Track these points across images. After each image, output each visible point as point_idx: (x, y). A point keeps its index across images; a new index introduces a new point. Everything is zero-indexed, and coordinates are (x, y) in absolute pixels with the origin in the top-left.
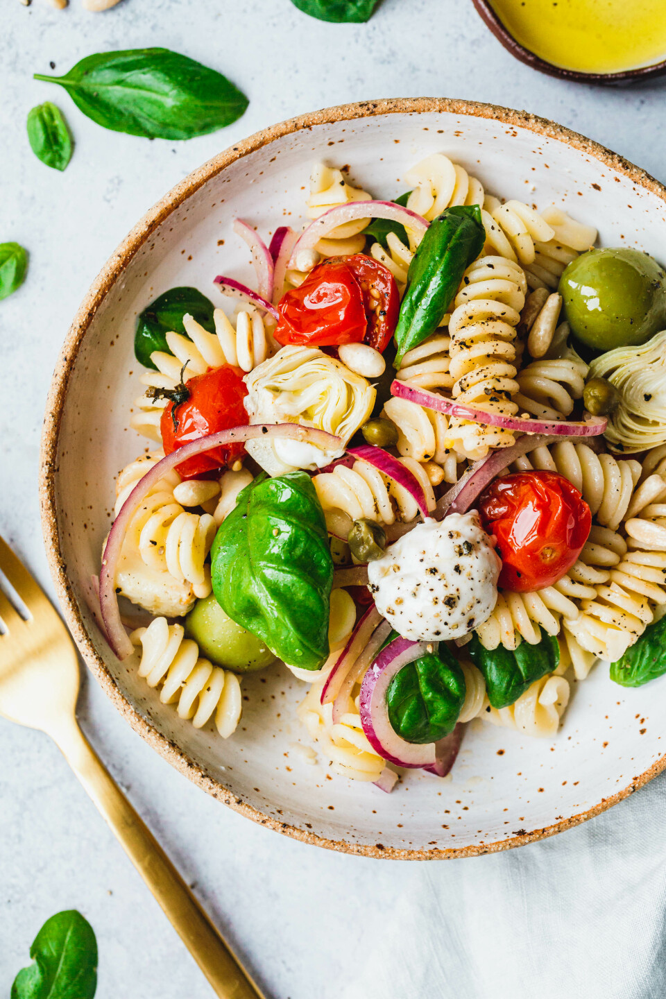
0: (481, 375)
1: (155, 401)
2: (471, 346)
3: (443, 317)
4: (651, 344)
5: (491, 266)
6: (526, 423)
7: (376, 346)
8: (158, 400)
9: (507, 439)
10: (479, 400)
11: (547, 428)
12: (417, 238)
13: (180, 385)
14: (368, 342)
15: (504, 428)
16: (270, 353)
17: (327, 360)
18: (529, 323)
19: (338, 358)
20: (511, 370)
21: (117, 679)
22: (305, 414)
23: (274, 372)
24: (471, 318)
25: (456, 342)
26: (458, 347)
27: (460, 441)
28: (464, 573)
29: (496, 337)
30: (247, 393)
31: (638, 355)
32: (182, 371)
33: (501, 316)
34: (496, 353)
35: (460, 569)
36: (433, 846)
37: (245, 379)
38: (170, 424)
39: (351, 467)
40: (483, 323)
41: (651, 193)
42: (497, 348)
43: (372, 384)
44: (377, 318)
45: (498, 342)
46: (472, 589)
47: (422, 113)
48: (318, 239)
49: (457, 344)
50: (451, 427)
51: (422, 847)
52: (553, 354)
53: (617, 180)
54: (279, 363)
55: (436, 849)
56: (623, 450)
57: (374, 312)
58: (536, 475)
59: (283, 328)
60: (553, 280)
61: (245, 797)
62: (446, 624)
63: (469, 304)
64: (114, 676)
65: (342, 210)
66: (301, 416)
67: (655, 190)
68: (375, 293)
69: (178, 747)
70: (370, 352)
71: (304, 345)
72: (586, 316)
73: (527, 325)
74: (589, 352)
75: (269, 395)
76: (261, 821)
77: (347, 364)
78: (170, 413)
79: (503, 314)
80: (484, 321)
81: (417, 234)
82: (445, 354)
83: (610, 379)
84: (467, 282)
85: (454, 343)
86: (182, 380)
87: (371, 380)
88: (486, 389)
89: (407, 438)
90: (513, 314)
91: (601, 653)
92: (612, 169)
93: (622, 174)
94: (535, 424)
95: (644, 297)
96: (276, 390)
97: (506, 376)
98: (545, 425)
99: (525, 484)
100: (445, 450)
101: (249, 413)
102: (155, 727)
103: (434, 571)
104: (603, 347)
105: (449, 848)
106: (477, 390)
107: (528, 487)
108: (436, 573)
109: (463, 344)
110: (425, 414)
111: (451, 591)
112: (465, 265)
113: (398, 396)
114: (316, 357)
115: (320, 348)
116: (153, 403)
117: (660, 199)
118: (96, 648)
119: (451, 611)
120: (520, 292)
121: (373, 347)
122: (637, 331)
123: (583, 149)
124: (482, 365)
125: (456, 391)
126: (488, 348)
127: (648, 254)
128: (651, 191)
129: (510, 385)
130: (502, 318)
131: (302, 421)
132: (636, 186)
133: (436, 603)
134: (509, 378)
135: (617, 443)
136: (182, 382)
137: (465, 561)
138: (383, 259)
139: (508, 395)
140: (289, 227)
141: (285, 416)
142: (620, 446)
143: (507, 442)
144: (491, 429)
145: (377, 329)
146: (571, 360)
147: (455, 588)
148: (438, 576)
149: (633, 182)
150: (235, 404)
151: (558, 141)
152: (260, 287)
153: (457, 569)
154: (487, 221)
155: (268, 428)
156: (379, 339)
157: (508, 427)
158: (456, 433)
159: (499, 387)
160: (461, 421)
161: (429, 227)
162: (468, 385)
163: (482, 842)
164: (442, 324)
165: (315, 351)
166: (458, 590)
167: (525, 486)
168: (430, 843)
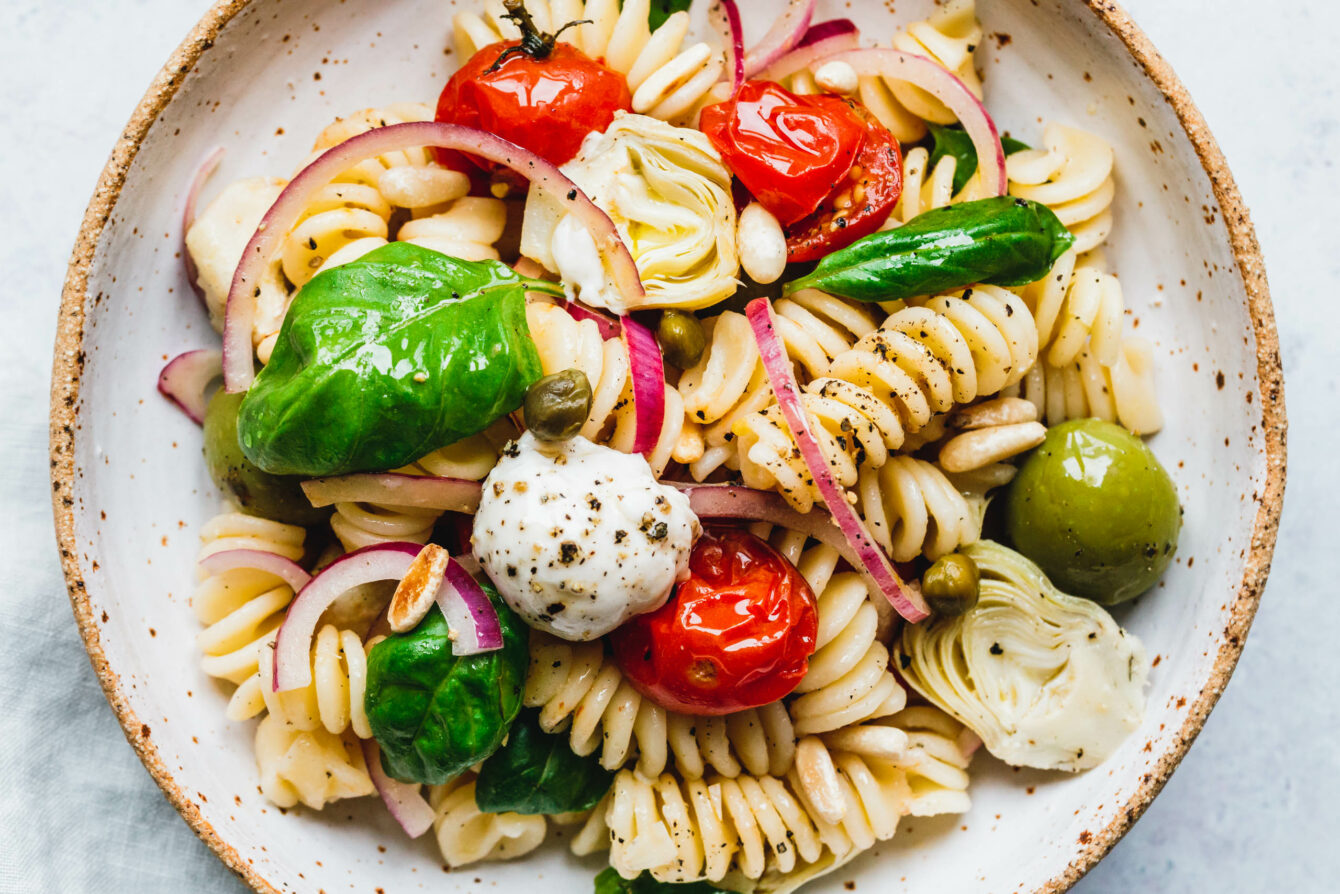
0: (861, 401)
1: (507, 17)
2: (887, 361)
3: (897, 299)
4: (1070, 601)
5: (1010, 310)
6: (844, 505)
7: (793, 247)
8: (509, 20)
9: (804, 497)
10: (826, 423)
11: (858, 537)
12: (974, 192)
13: (551, 37)
14: (791, 231)
15: (814, 482)
16: (679, 121)
17: (725, 199)
18: (974, 423)
19: (739, 213)
20: (897, 438)
21: (113, 222)
22: (635, 226)
23: (658, 144)
24: (923, 335)
25: (879, 338)
26: (873, 346)
27: (754, 439)
28: (620, 548)
29: (924, 385)
30: (603, 131)
31: (1042, 596)
32: (573, 24)
33: (955, 371)
34: (904, 399)
35: (624, 539)
36: (199, 801)
37: (619, 113)
38: (490, 59)
39: (605, 338)
40: (929, 353)
41: (1264, 454)
42: (911, 395)
43: (741, 280)
44: (830, 220)
45: (920, 392)
46: (605, 574)
47: (1148, 77)
48: (875, 73)
49: (877, 342)
50: (764, 413)
51: (186, 788)
52: (962, 481)
53: (1249, 398)
54: (674, 141)
55: (198, 807)
56: (904, 667)
57: (834, 210)
58: (792, 574)
59: (723, 112)
60: (1056, 412)
61: (80, 505)
62: (534, 570)
63: (941, 318)
64: (112, 216)
65: (938, 74)
66: (628, 224)
67: (1273, 456)
68: (860, 191)
69: (81, 368)
70: (779, 245)
71: (721, 153)
72: (1042, 488)
73: (970, 423)
74: (997, 527)
75: (624, 161)
76: (64, 549)
77: (740, 229)
78: (503, 48)
79: (960, 371)
80: (932, 353)
81: (981, 188)
82: (852, 339)
83: (983, 582)
84: (966, 297)
85: (875, 338)
86: (559, 32)
87: (743, 274)
88: (847, 420)
89: (705, 373)
90: (970, 389)
91: (621, 841)
92: (1258, 381)
93: (1261, 397)
94: (851, 518)
95: (1122, 546)
96: (637, 165)
97: (884, 435)
98: (860, 531)
99: (769, 569)
100: (729, 432)
101: (579, 155)
102: (86, 319)
103: (595, 505)
104: (1018, 541)
105: (211, 823)
106: (836, 411)
107: (770, 576)
108: (595, 509)
109: (881, 349)
110: (754, 368)
111: (585, 547)
112: (985, 277)
113: (750, 318)
114: (719, 183)
115: (734, 179)
116: (502, 17)
117: (1265, 472)
118: (133, 163)
119: (556, 563)
120: (1004, 373)
121: (788, 245)
122: (1071, 571)
123: (1256, 322)
124: (876, 393)
125: (816, 386)
126: (903, 384)
127: (1182, 512)
128: (1268, 452)
129: (876, 450)
130: (954, 373)
131: (623, 229)
132: (1259, 428)
133: (555, 534)
134: (885, 443)
135: (908, 654)
136: (556, 36)
137: (637, 540)
138: (912, 172)
139: (861, 458)
140: (858, 31)
141: (612, 203)
142: (907, 661)
143: (799, 500)
144: (800, 465)
145: (816, 230)
146: (971, 509)
147: (593, 548)
148: (593, 513)
149: (1261, 419)
150: (578, 124)
151: (1243, 281)
152: (755, 50)
153: (620, 536)
154: (1064, 264)
155: (578, 196)
156: (805, 244)
157: (821, 485)
158: (760, 425)
159: (862, 436)
160: (782, 419)
161: (1001, 198)
162: (834, 394)
163: (251, 861)
164: (886, 305)
165: (725, 175)
166: (592, 553)
167: (767, 573)
168: (200, 795)
